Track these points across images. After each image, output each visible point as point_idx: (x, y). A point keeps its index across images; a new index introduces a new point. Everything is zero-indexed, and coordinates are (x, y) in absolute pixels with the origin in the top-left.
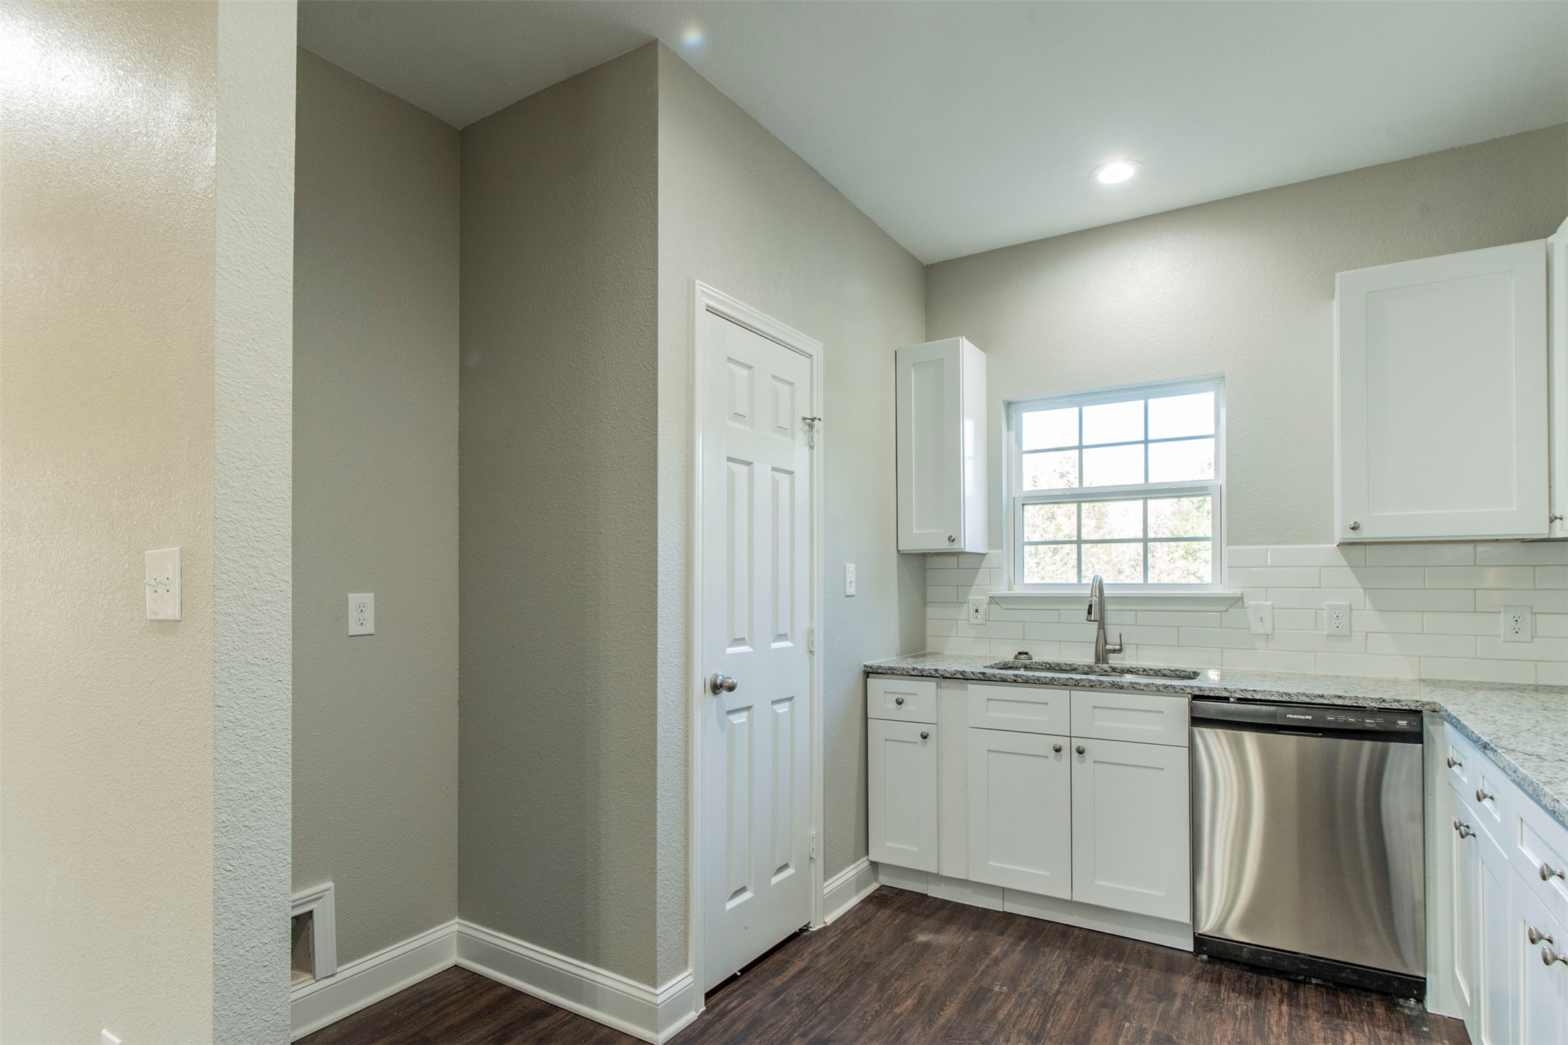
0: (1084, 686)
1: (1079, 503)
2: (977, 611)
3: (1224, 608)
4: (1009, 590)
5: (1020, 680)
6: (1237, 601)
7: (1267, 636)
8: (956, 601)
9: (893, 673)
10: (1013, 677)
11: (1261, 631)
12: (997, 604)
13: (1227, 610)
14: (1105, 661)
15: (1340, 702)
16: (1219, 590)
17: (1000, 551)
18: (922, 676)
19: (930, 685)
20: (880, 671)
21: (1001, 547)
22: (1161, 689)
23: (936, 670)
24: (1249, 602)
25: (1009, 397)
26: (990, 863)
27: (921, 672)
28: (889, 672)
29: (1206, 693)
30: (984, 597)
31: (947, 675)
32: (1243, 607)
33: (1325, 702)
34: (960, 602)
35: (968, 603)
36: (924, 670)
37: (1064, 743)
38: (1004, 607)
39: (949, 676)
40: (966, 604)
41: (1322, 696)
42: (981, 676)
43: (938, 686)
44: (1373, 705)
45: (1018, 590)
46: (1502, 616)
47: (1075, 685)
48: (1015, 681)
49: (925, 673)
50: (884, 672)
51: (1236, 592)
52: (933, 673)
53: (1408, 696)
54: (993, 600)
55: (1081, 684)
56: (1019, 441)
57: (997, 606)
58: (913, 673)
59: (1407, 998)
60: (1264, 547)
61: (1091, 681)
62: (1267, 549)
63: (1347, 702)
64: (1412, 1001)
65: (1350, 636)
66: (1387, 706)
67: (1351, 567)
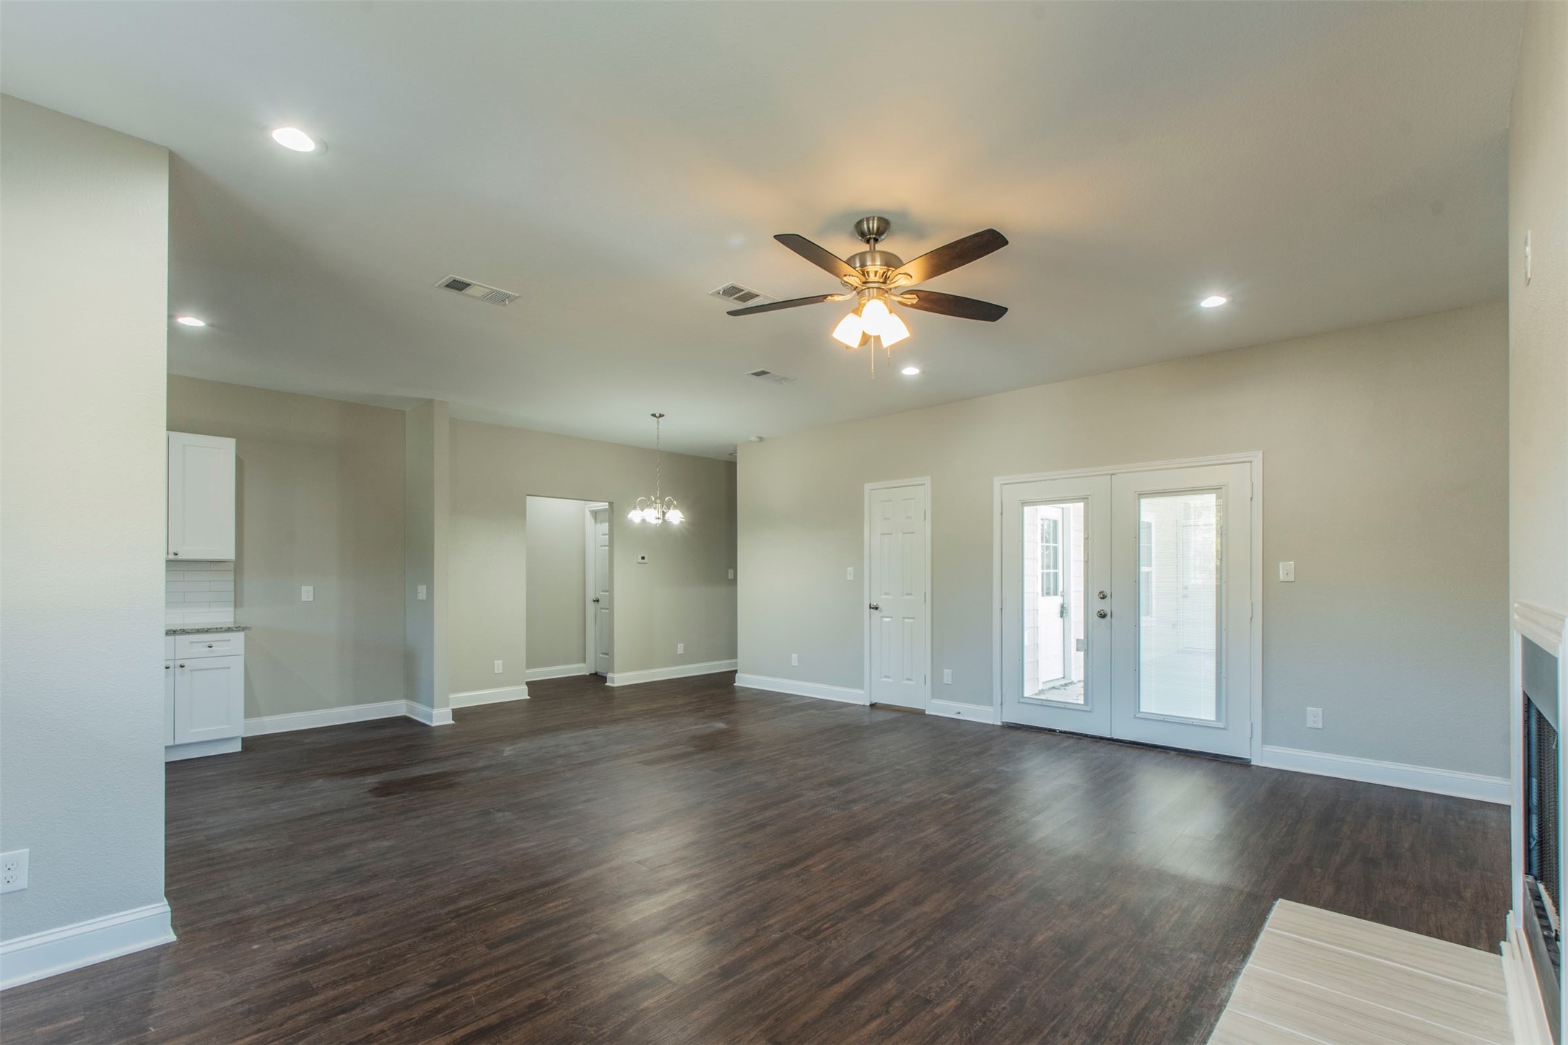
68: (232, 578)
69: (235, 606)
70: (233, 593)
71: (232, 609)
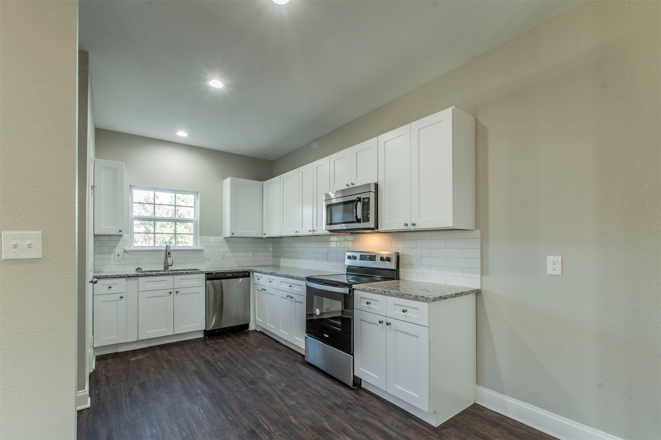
0: (178, 274)
1: (155, 222)
2: (118, 255)
3: (199, 252)
4: (130, 248)
5: (158, 275)
6: (201, 251)
7: (209, 259)
8: (109, 252)
9: (107, 278)
10: (156, 274)
11: (208, 258)
12: (127, 253)
13: (199, 253)
14: (168, 268)
15: (236, 271)
16: (195, 248)
17: (128, 235)
18: (121, 277)
19: (124, 280)
20: (101, 277)
21: (129, 234)
22: (199, 272)
23: (126, 275)
24: (205, 251)
25: (131, 184)
26: (147, 332)
27: (120, 276)
28: (106, 277)
29: (209, 272)
30: (121, 251)
31: (131, 276)
32: (203, 252)
33: (233, 271)
34: (111, 252)
35: (115, 253)
36: (121, 275)
37: (172, 291)
38: (130, 254)
39: (132, 276)
40: (114, 253)
41: (233, 270)
42: (144, 275)
43: (126, 280)
44: (242, 271)
45: (132, 248)
46: (251, 253)
47: (176, 274)
48: (156, 275)
49: (121, 276)
50: (103, 277)
51: (201, 248)
52: (125, 276)
53: (247, 269)
54: (125, 251)
55: (177, 274)
56: (132, 199)
57: (127, 254)
58: (116, 277)
59: (245, 330)
60: (208, 237)
61: (180, 272)
62: (209, 238)
63: (237, 271)
64: (246, 330)
65: (226, 258)
66: (244, 271)
67: (226, 242)
68: (478, 245)
69: (482, 273)
70: (479, 260)
71: (479, 276)
